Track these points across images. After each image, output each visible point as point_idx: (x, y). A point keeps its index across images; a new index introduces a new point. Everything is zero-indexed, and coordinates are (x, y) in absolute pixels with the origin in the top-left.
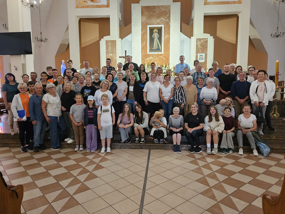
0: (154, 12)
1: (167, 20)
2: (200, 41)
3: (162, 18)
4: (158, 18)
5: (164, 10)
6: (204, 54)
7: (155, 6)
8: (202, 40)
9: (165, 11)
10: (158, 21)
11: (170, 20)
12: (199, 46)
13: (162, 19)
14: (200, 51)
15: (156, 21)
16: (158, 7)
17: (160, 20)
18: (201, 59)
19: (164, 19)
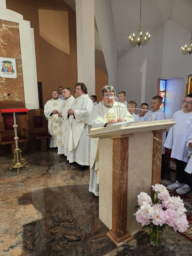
6: (13, 61)
8: (4, 25)
14: (3, 51)
18: (8, 71)
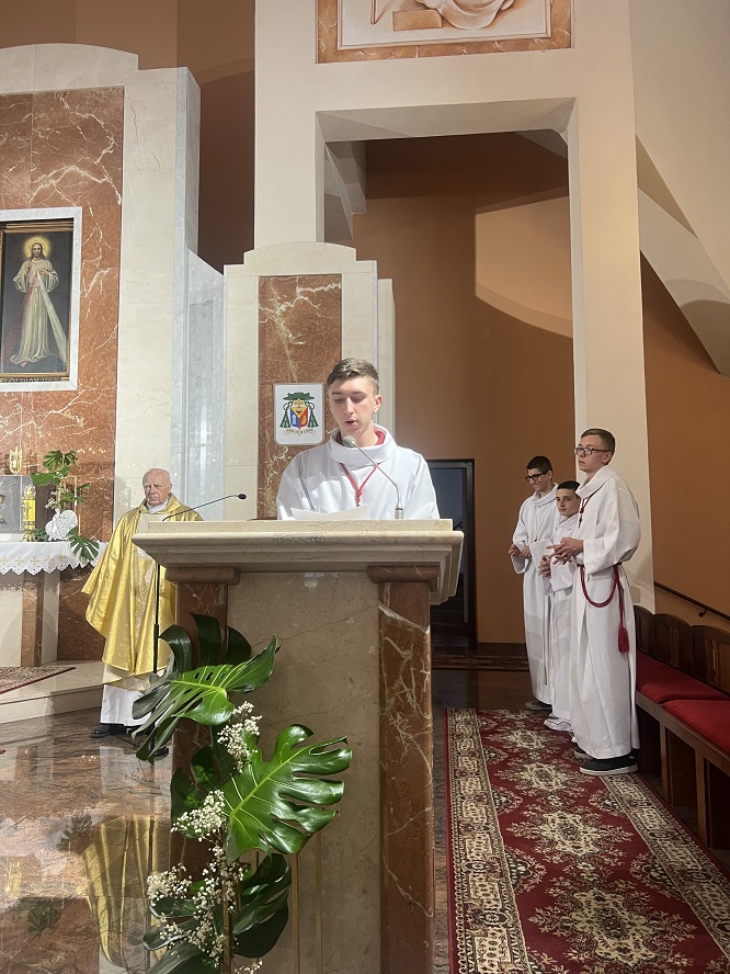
0: (24, 130)
1: (100, 175)
2: (291, 298)
3: (69, 163)
4: (44, 169)
5: (86, 116)
6: (316, 390)
7: (29, 97)
8: (299, 289)
9: (89, 126)
10: (48, 182)
11: (118, 178)
12: (284, 331)
13: (71, 174)
14: (292, 366)
15: (33, 187)
16: (50, 99)
17: (56, 176)
18: (299, 425)
19: (84, 173)
